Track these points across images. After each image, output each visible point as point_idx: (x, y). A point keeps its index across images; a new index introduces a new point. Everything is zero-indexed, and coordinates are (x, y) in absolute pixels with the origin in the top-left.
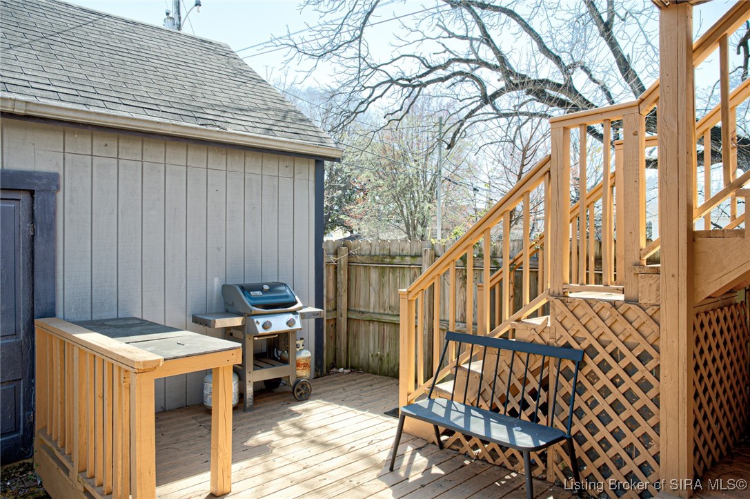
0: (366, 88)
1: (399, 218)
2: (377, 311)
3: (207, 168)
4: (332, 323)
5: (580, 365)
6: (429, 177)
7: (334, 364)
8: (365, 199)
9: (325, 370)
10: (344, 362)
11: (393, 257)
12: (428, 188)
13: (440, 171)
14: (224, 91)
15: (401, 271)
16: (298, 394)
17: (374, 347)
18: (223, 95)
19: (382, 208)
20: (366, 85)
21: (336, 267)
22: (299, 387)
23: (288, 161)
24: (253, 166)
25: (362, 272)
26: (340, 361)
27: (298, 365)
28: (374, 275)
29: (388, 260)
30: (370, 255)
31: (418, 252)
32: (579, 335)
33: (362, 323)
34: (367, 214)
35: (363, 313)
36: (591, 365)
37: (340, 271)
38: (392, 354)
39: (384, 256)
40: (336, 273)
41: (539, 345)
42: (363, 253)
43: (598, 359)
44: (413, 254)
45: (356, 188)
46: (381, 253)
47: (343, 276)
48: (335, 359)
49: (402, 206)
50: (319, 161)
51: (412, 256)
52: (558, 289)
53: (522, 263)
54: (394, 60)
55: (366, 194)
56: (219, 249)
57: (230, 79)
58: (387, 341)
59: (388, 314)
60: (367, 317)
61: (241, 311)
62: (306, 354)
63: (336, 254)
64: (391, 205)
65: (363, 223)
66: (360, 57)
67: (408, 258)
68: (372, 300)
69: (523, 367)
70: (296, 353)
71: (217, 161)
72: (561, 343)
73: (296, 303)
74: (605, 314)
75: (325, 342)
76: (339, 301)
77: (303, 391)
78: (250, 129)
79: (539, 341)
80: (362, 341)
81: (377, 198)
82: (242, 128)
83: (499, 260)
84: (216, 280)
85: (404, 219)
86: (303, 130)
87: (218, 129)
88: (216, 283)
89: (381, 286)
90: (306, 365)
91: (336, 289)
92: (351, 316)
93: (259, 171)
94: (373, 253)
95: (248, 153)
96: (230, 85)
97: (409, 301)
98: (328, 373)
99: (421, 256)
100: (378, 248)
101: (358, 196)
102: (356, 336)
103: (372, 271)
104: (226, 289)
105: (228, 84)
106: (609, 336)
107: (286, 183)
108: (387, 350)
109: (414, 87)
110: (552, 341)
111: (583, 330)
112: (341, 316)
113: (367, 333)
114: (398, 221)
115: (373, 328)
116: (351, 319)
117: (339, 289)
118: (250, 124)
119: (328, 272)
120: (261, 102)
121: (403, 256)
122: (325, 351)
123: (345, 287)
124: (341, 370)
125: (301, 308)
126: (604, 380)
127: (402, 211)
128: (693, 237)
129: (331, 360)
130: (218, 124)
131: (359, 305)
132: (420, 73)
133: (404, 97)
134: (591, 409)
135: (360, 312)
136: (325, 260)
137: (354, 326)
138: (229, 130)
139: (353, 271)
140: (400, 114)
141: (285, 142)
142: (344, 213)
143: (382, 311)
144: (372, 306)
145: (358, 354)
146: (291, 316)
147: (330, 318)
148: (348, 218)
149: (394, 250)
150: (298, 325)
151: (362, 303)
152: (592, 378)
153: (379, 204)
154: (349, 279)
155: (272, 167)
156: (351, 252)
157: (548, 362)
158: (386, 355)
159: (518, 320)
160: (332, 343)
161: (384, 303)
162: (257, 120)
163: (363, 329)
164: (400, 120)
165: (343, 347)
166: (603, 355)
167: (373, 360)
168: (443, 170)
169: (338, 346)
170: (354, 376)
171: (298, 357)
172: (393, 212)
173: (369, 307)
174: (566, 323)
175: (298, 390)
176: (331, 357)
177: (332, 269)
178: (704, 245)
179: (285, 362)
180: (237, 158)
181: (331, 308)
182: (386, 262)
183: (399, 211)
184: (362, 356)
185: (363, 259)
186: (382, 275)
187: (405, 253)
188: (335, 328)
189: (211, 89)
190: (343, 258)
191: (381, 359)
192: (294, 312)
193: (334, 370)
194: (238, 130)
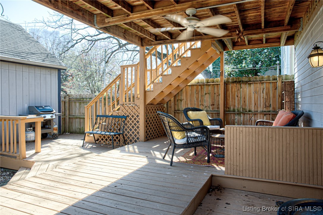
0: (74, 40)
1: (89, 88)
2: (78, 115)
3: (23, 71)
4: (64, 119)
5: (126, 119)
6: (101, 72)
7: (65, 132)
8: (73, 80)
9: (62, 133)
10: (68, 131)
11: (84, 99)
12: (100, 76)
13: (105, 70)
14: (25, 45)
15: (86, 103)
16: (54, 137)
17: (78, 126)
18: (24, 47)
19: (81, 84)
20: (74, 39)
21: (65, 102)
22: (55, 135)
23: (49, 70)
24: (38, 70)
25: (73, 104)
26: (67, 131)
27: (54, 129)
28: (77, 104)
29: (82, 100)
30: (76, 98)
31: (91, 97)
32: (126, 113)
33: (73, 119)
34: (73, 86)
35: (74, 116)
36: (128, 119)
37: (66, 103)
38: (84, 127)
39: (81, 99)
40: (65, 104)
41: (118, 116)
42: (74, 98)
43: (129, 117)
44: (90, 98)
45: (68, 75)
46: (80, 97)
47: (67, 105)
48: (65, 130)
49: (89, 83)
50: (59, 70)
51: (89, 99)
52: (122, 103)
53: (119, 100)
54: (85, 28)
55: (73, 78)
56: (27, 95)
57: (25, 41)
58: (82, 124)
59: (82, 116)
60: (75, 117)
61: (36, 113)
62: (56, 126)
63: (65, 98)
64: (85, 83)
65: (72, 90)
66: (72, 28)
67: (88, 99)
68: (77, 112)
69: (114, 121)
70: (53, 126)
71: (26, 69)
72: (122, 115)
73: (53, 111)
74: (131, 108)
75: (61, 124)
76: (66, 113)
77: (55, 137)
78: (36, 60)
79: (118, 115)
80: (74, 124)
81: (78, 79)
82: (34, 59)
83: (114, 99)
84: (26, 105)
85: (90, 89)
86: (54, 60)
87: (27, 60)
88: (26, 106)
89: (80, 107)
90: (56, 129)
91: (65, 109)
92: (70, 117)
93: (40, 73)
94: (77, 98)
95: (36, 67)
96: (26, 43)
97: (88, 109)
98: (63, 134)
99: (92, 98)
100: (79, 96)
101: (69, 78)
102: (72, 123)
103: (77, 103)
104: (29, 107)
105: (25, 43)
106: (131, 112)
107: (48, 76)
108: (82, 126)
109: (93, 41)
110: (120, 115)
111: (127, 112)
112: (67, 117)
113: (75, 122)
114: (88, 90)
115: (77, 120)
116: (70, 118)
117: (66, 109)
118: (36, 58)
119: (62, 104)
120: (38, 50)
121: (86, 99)
122: (62, 127)
123: (68, 108)
124: (67, 133)
125: (55, 113)
126: (131, 122)
127: (89, 85)
128: (145, 92)
129: (64, 130)
130: (26, 58)
131: (73, 114)
132: (96, 34)
133: (89, 45)
134: (128, 128)
135: (73, 115)
136: (61, 100)
137: (71, 120)
138: (31, 61)
139: (70, 103)
140: (87, 51)
141: (48, 64)
142: (63, 86)
143: (80, 115)
144: (77, 113)
145: (72, 128)
146: (52, 115)
147: (63, 117)
148: (65, 88)
149: (84, 97)
150: (54, 117)
151: (74, 113)
152: (128, 122)
153: (79, 82)
154: (69, 106)
155: (43, 71)
156: (70, 97)
157: (120, 120)
158: (81, 128)
159: (114, 111)
160: (64, 125)
161: (81, 112)
162: (38, 56)
163: (74, 121)
164: (87, 52)
165: (68, 126)
166: (130, 117)
167: (77, 130)
168: (107, 70)
169: (66, 126)
170: (72, 134)
171: (54, 127)
172: (85, 86)
173: (76, 114)
174: (123, 111)
175: (54, 136)
176: (64, 129)
177: (63, 103)
178: (147, 93)
179: (50, 128)
180: (32, 68)
181: (63, 115)
182: (81, 100)
183: (88, 85)
184: (74, 129)
185: (74, 100)
186: (80, 104)
187: (87, 97)
188: (65, 121)
189: (20, 45)
190: (67, 99)
191: (80, 129)
192: (53, 114)
193: (65, 133)
194: (33, 60)
